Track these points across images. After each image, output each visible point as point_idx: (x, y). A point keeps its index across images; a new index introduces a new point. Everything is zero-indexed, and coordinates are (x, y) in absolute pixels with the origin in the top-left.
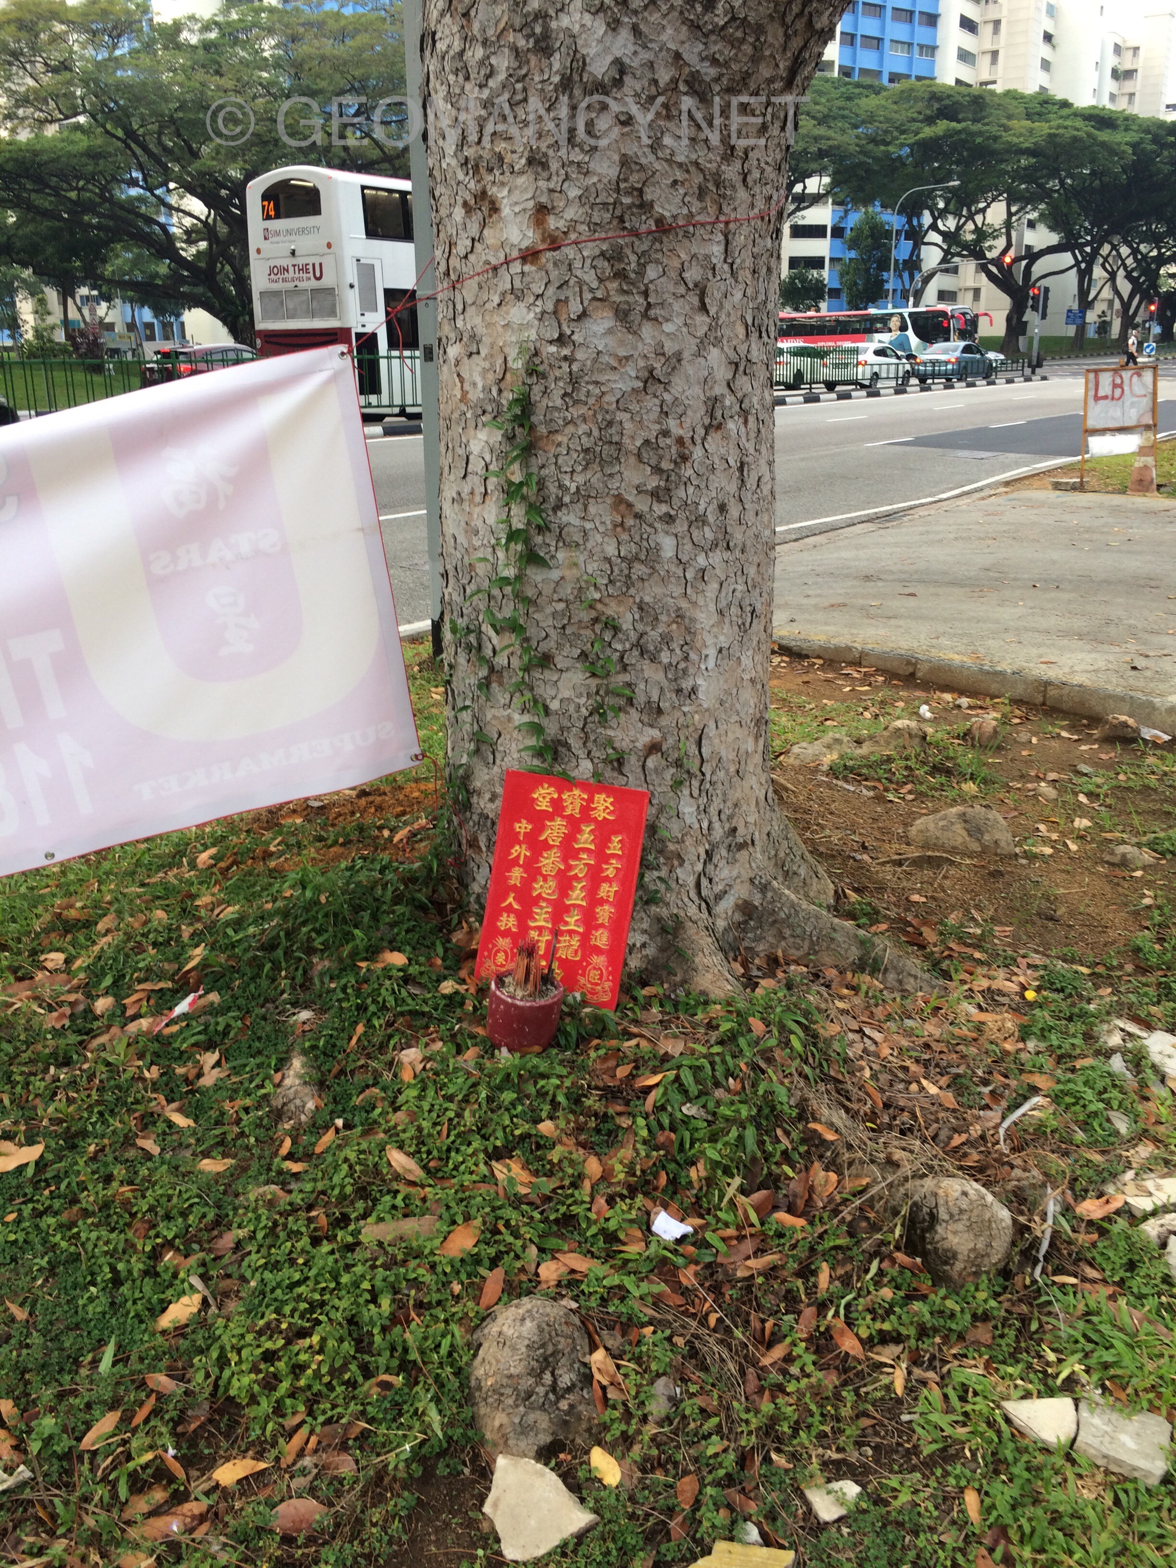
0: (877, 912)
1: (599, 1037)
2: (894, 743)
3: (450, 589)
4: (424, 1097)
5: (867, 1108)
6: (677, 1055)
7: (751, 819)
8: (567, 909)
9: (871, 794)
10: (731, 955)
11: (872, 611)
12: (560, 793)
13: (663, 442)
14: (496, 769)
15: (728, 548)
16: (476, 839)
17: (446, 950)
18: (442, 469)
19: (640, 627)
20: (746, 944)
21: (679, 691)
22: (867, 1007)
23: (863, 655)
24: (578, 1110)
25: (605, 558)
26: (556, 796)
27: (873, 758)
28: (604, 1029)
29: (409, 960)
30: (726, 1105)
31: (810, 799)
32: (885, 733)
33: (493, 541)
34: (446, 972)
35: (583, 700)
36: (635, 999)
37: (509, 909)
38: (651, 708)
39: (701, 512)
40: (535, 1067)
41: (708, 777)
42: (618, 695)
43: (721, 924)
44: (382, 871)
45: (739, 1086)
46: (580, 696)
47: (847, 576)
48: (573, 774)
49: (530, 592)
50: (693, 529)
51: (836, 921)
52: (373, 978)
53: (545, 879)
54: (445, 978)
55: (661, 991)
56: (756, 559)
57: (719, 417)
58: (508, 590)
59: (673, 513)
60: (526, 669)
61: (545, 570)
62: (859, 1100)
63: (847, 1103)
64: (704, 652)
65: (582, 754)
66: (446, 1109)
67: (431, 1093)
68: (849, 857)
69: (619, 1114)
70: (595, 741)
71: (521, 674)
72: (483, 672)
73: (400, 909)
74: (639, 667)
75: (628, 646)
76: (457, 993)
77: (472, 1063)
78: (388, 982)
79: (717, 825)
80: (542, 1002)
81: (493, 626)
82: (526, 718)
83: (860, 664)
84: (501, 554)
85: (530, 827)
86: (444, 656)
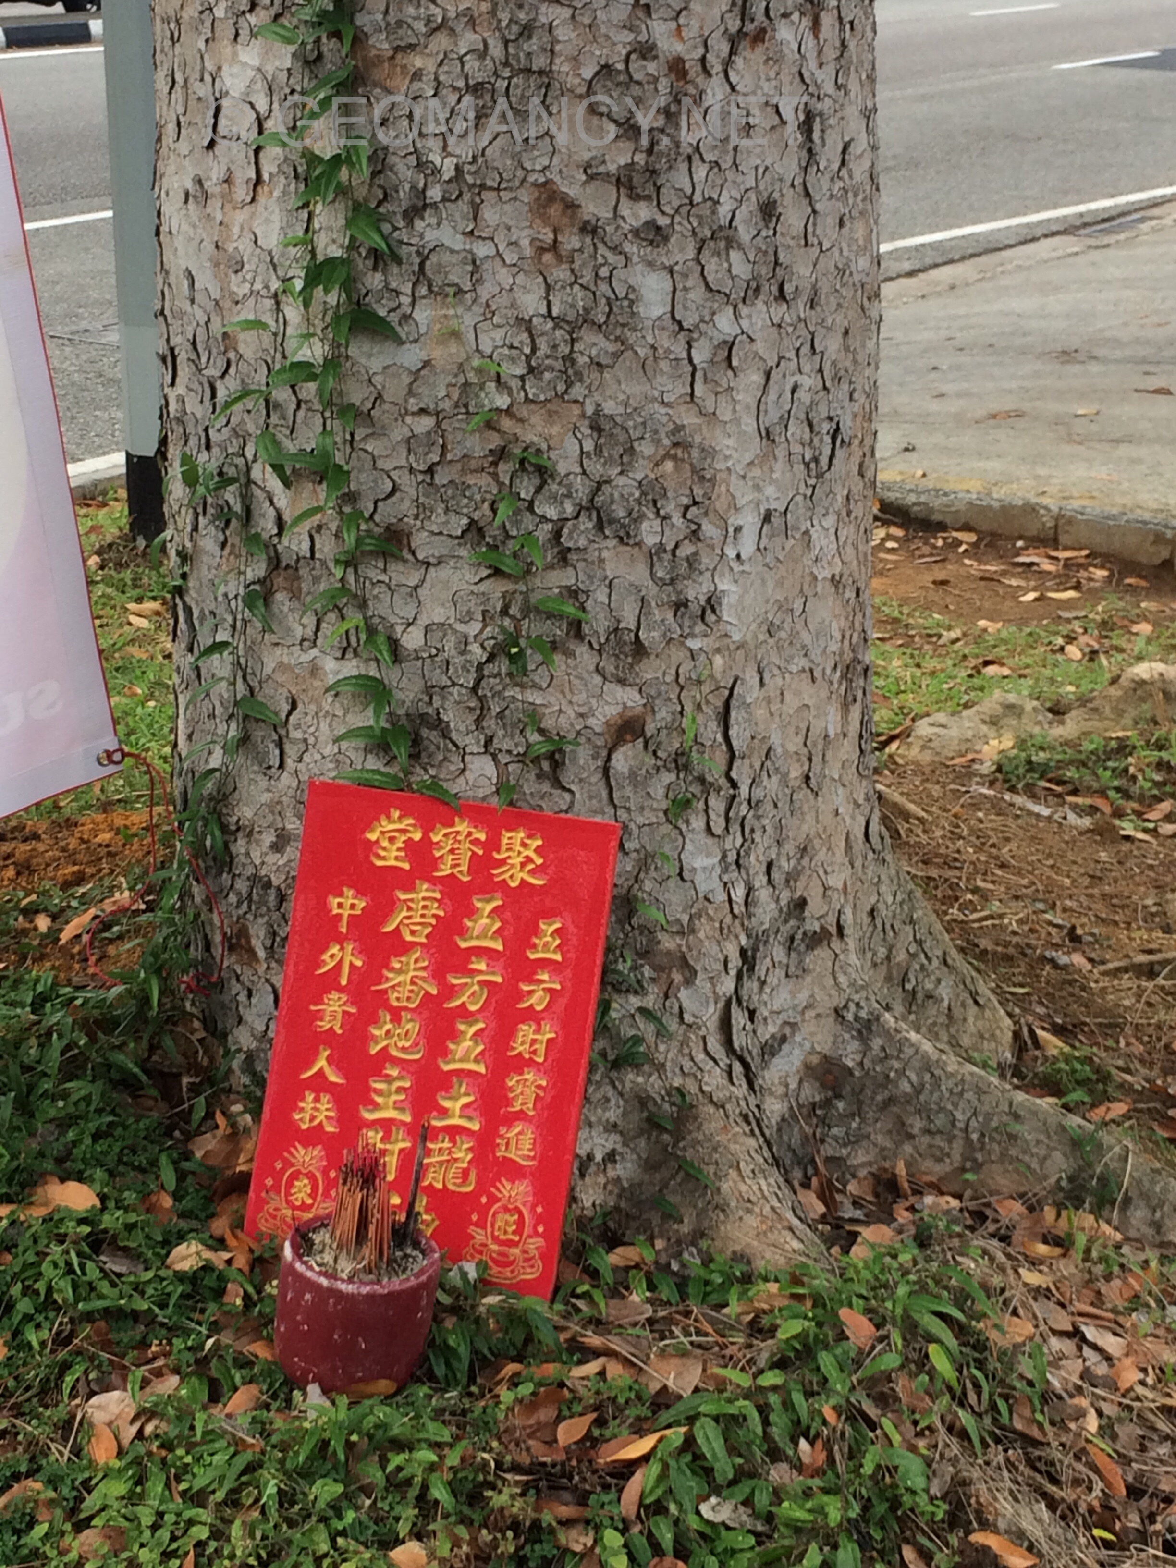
0: (1105, 1078)
1: (519, 1359)
2: (1132, 712)
3: (180, 389)
4: (142, 1496)
5: (1094, 1497)
6: (686, 1393)
7: (835, 881)
8: (445, 1081)
9: (1086, 822)
10: (797, 1175)
11: (1079, 427)
12: (427, 830)
13: (641, 69)
14: (286, 780)
15: (781, 296)
16: (243, 933)
17: (181, 1176)
18: (160, 128)
19: (596, 468)
20: (828, 1150)
21: (680, 605)
22: (1090, 1282)
23: (1062, 521)
24: (477, 1516)
25: (519, 320)
26: (417, 836)
27: (1087, 746)
28: (529, 1339)
29: (103, 1198)
30: (794, 1498)
31: (956, 836)
32: (1115, 692)
33: (275, 285)
34: (183, 1224)
35: (474, 628)
36: (594, 1274)
37: (319, 1083)
38: (620, 643)
39: (724, 221)
40: (381, 1426)
41: (744, 790)
42: (550, 616)
43: (774, 1108)
44: (38, 1005)
45: (822, 1457)
46: (467, 619)
47: (1023, 351)
48: (454, 788)
49: (358, 395)
50: (706, 253)
51: (1020, 1096)
52: (25, 1241)
53: (396, 1018)
54: (181, 1237)
55: (649, 1256)
56: (841, 321)
57: (760, 16)
58: (309, 390)
59: (663, 221)
60: (350, 562)
61: (390, 346)
62: (1076, 1482)
63: (1052, 1489)
64: (734, 521)
65: (472, 743)
66: (191, 1523)
67: (156, 1487)
68: (1043, 959)
69: (567, 1523)
70: (501, 715)
71: (339, 573)
72: (257, 570)
73: (78, 1088)
74: (593, 555)
75: (569, 509)
76: (207, 1268)
77: (244, 1421)
78: (56, 1249)
79: (763, 894)
80: (394, 1284)
81: (278, 469)
82: (351, 668)
83: (1054, 543)
84: (293, 312)
85: (361, 904)
86: (167, 534)
